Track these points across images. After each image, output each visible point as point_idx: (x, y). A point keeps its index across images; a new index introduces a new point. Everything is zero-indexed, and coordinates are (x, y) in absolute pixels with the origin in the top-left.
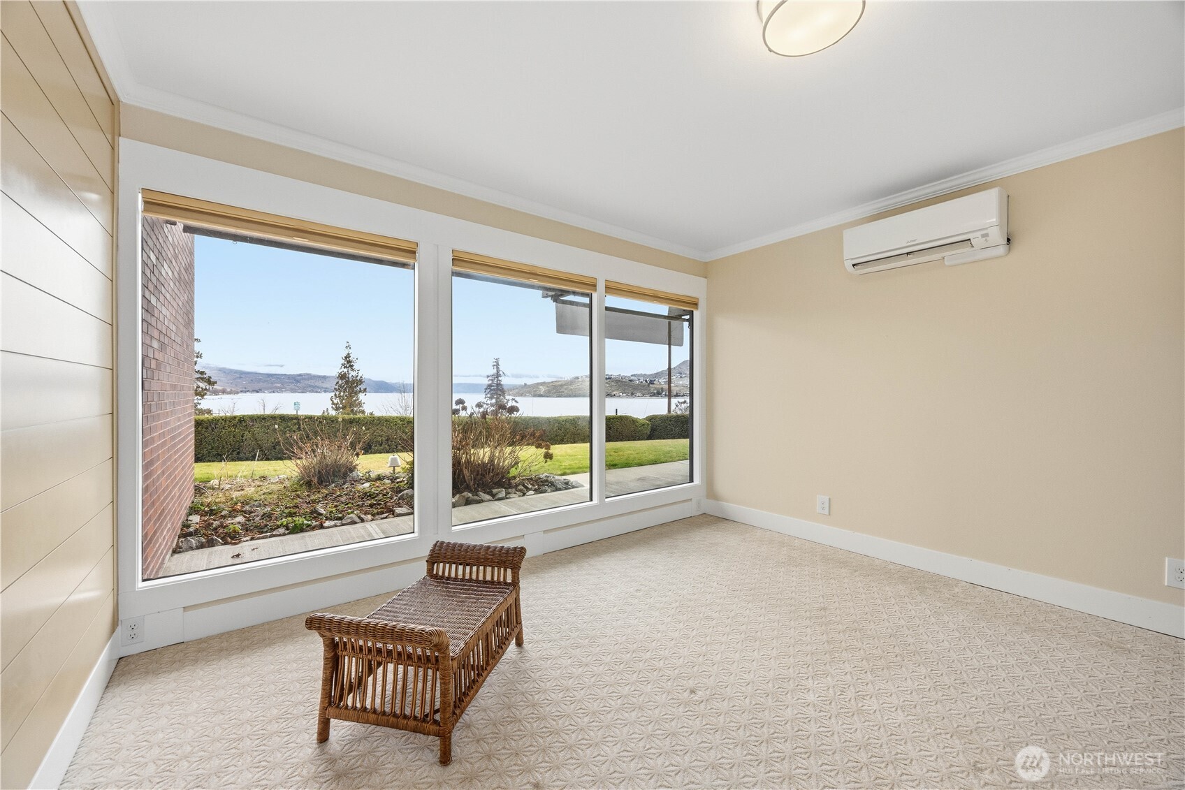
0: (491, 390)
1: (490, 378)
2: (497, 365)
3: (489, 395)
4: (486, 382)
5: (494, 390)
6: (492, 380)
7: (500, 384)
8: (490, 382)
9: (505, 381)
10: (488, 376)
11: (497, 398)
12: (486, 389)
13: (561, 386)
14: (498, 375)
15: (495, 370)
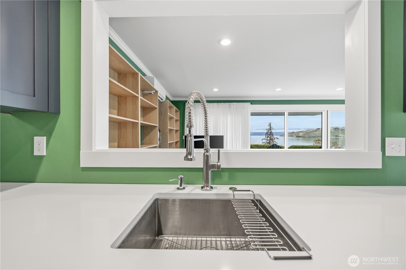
0: (268, 134)
1: (267, 130)
2: (270, 125)
3: (267, 136)
4: (266, 131)
5: (269, 134)
6: (268, 131)
7: (271, 132)
8: (268, 132)
9: (273, 131)
10: (267, 129)
11: (270, 138)
12: (266, 134)
13: (311, 132)
14: (270, 129)
15: (269, 127)
